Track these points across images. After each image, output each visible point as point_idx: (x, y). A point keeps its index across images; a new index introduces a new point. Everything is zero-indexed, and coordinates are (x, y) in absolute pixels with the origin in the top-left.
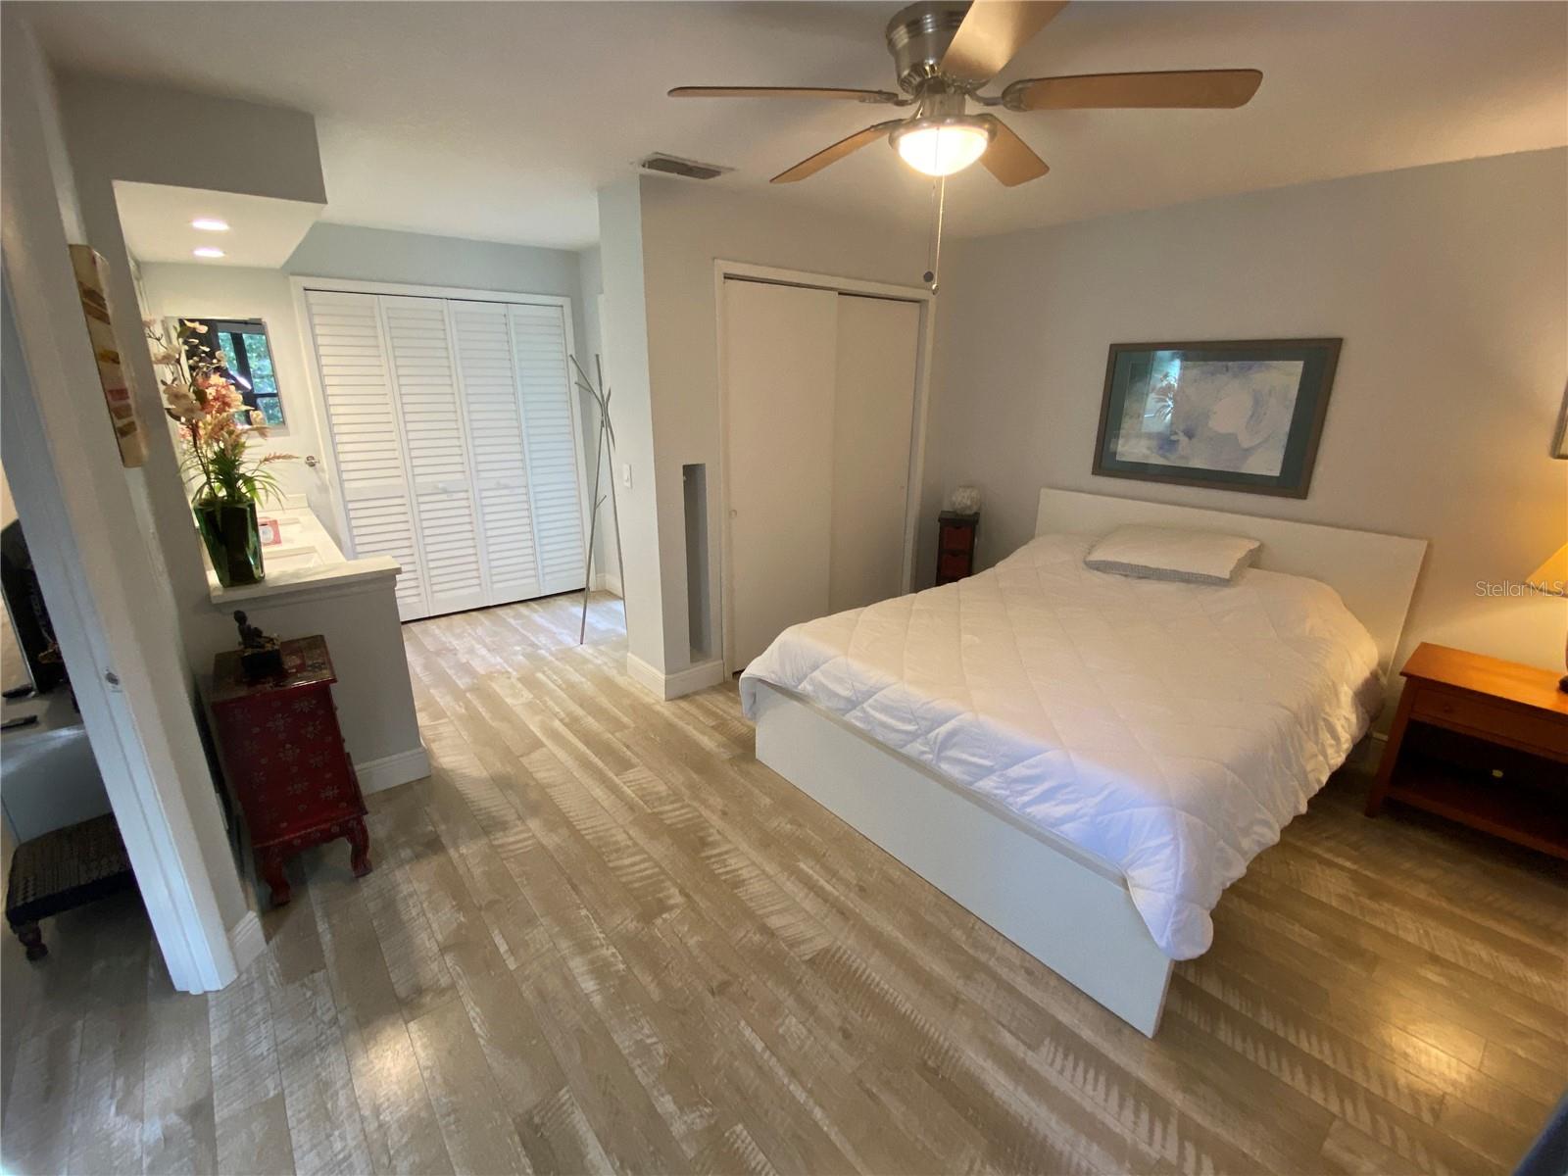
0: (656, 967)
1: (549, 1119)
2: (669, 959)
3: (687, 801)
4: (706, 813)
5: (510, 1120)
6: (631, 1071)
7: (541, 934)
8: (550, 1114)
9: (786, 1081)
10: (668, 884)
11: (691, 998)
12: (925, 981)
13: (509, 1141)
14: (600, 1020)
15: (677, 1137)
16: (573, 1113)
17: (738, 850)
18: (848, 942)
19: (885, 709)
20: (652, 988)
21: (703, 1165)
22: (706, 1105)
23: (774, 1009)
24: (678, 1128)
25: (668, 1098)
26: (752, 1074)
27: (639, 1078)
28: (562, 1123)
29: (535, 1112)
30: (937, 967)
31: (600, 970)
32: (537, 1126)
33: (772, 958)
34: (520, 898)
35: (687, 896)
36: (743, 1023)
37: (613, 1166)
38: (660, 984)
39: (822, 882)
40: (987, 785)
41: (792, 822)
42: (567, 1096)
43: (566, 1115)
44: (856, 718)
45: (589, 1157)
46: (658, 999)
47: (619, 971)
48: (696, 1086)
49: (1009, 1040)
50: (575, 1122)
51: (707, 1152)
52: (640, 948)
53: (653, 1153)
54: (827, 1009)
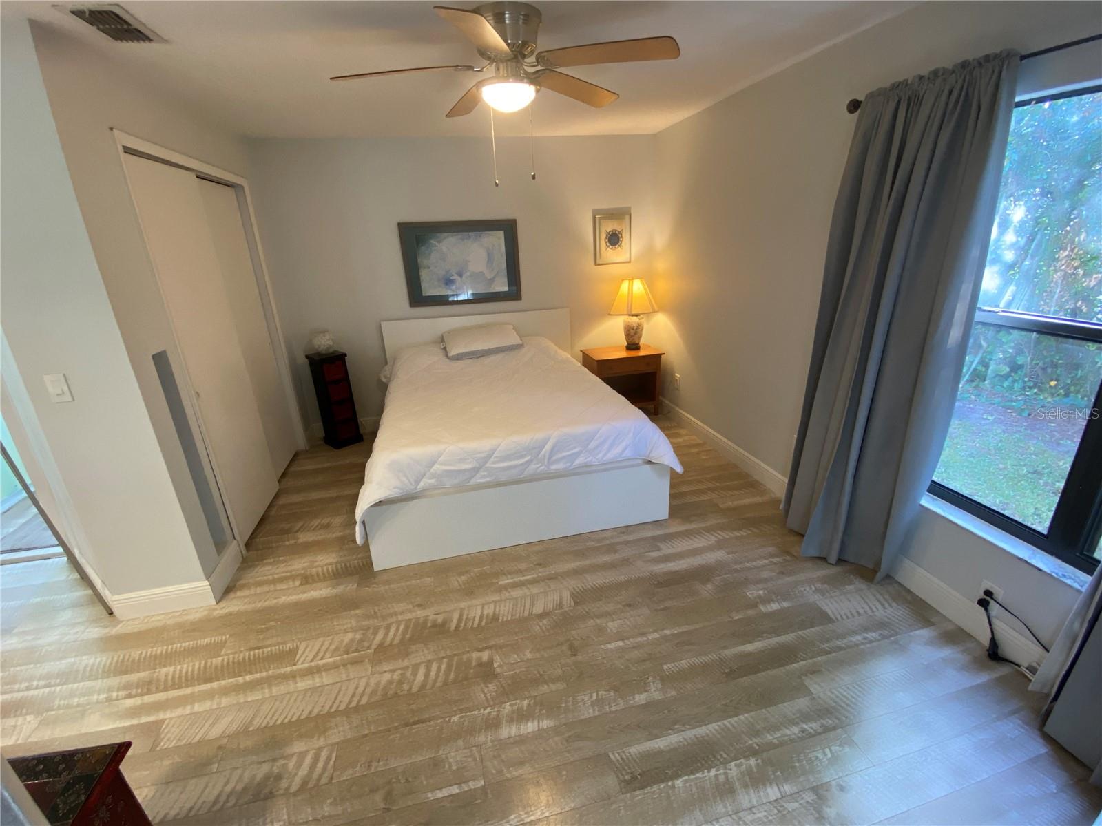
0: (537, 681)
1: (630, 768)
2: (536, 672)
3: (384, 624)
4: (409, 616)
5: (622, 797)
6: (611, 712)
7: (454, 755)
8: (626, 768)
9: (646, 639)
10: (465, 657)
11: (573, 667)
12: (612, 566)
13: (637, 798)
14: (565, 724)
15: (663, 697)
16: (630, 753)
17: (464, 609)
18: (575, 584)
19: (507, 458)
20: (553, 687)
21: (681, 688)
22: (648, 678)
23: (601, 630)
24: (657, 696)
25: (637, 696)
26: (636, 652)
27: (619, 709)
28: (635, 761)
29: (621, 778)
30: (606, 558)
31: (521, 716)
32: (632, 778)
33: (564, 620)
34: (400, 770)
35: (487, 648)
36: (603, 646)
37: (670, 734)
38: (554, 681)
39: (522, 579)
40: (580, 460)
41: (461, 574)
42: (617, 755)
43: (630, 758)
44: (483, 477)
45: (662, 747)
46: (565, 685)
47: (529, 705)
48: (635, 680)
49: (654, 554)
50: (636, 752)
51: (675, 685)
52: (514, 688)
53: (669, 711)
54: (611, 607)
